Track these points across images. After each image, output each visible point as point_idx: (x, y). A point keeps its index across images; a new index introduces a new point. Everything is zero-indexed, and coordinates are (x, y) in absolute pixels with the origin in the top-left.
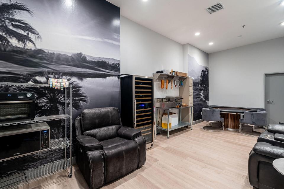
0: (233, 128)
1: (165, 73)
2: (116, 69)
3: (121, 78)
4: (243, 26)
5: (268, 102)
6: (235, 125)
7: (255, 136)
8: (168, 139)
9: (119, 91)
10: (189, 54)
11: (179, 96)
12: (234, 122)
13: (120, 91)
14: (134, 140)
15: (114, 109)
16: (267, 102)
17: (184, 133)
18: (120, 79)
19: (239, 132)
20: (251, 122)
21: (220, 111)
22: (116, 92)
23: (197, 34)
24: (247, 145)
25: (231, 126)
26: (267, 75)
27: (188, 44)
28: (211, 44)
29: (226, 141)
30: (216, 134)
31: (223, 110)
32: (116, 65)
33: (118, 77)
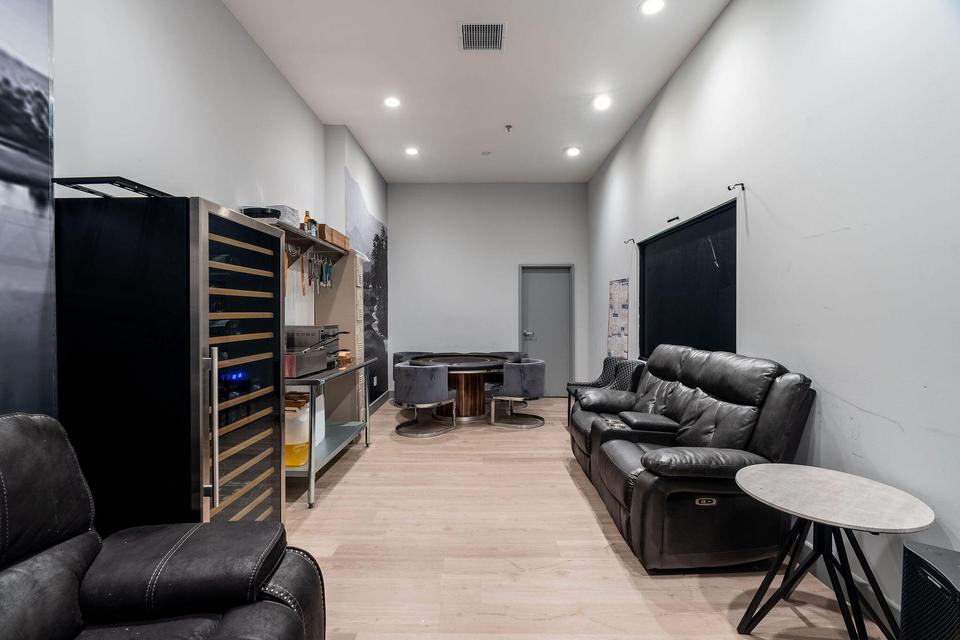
0: (472, 414)
1: (286, 220)
2: (16, 130)
3: (61, 206)
4: (509, 127)
5: (525, 335)
6: (475, 405)
7: (524, 426)
8: (314, 512)
9: (46, 296)
10: (346, 164)
11: (313, 324)
12: (474, 396)
13: (53, 289)
14: (263, 597)
15: (26, 428)
16: (524, 337)
17: (351, 466)
18: (50, 212)
19: (490, 424)
20: (520, 391)
21: (450, 369)
22: (17, 296)
23: (392, 102)
24: (535, 456)
25: (466, 410)
26: (525, 269)
27: (345, 127)
28: (412, 151)
29: (486, 459)
30: (448, 444)
31: (455, 365)
32: (20, 104)
33: (32, 194)
